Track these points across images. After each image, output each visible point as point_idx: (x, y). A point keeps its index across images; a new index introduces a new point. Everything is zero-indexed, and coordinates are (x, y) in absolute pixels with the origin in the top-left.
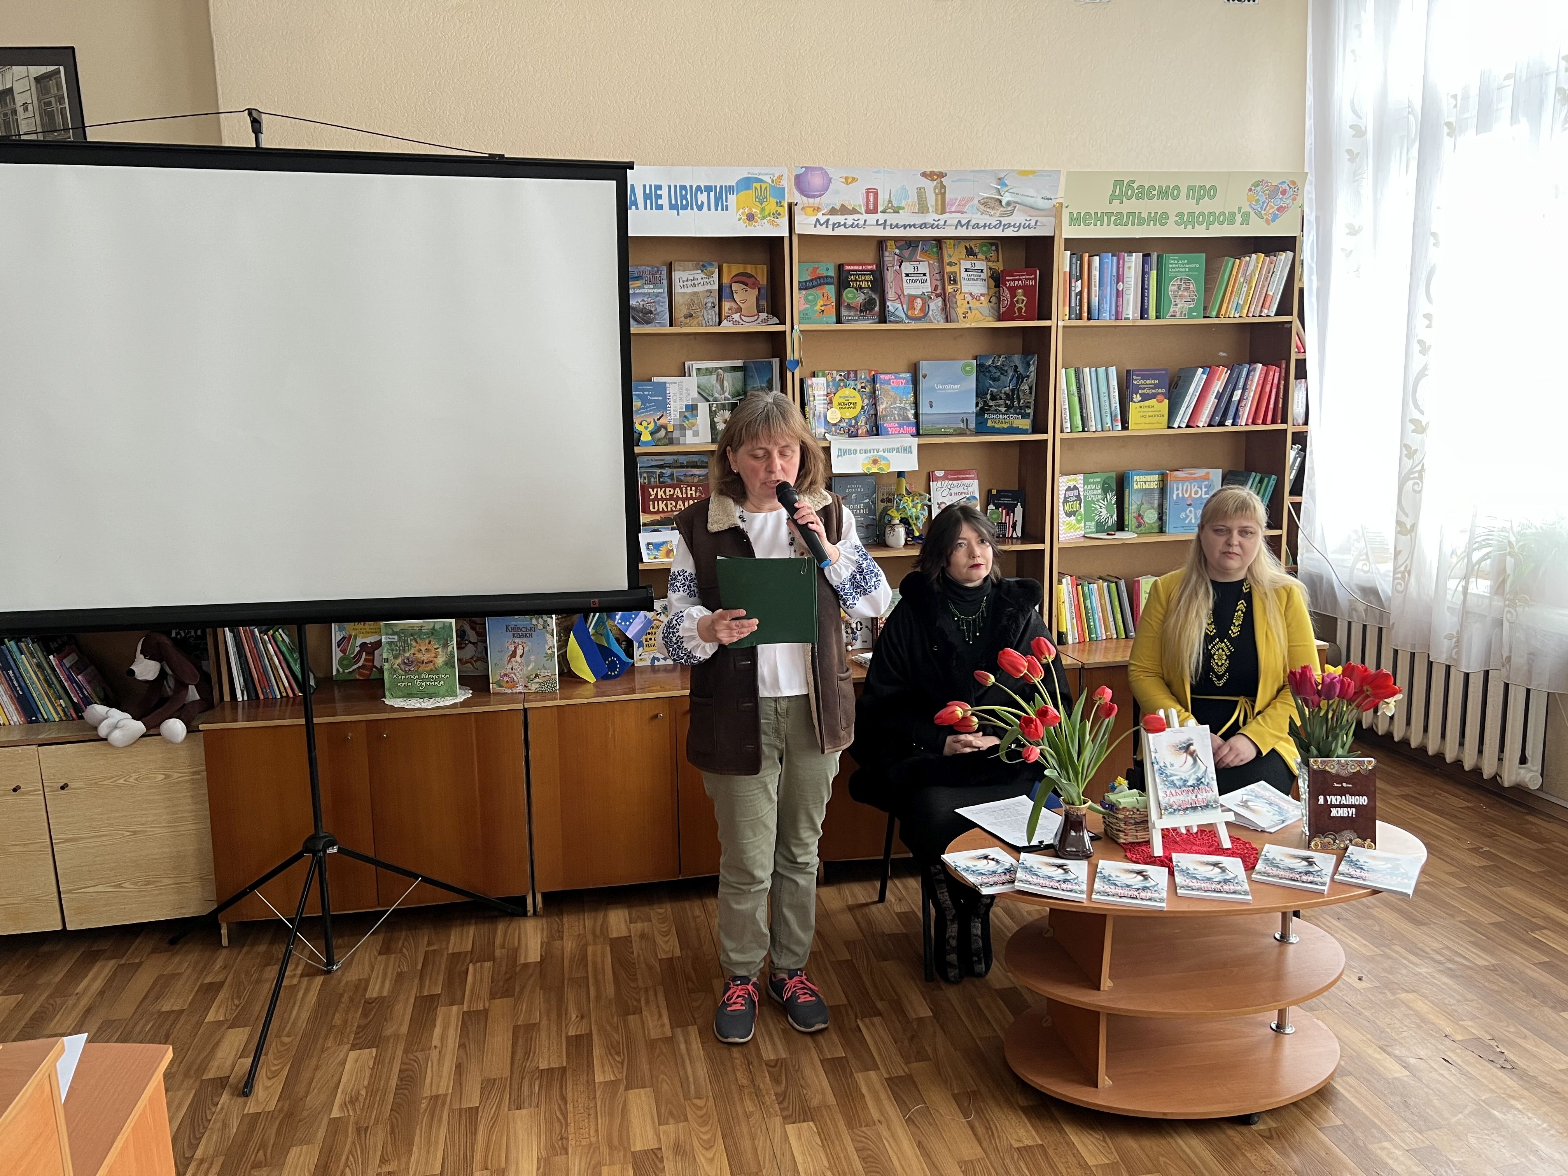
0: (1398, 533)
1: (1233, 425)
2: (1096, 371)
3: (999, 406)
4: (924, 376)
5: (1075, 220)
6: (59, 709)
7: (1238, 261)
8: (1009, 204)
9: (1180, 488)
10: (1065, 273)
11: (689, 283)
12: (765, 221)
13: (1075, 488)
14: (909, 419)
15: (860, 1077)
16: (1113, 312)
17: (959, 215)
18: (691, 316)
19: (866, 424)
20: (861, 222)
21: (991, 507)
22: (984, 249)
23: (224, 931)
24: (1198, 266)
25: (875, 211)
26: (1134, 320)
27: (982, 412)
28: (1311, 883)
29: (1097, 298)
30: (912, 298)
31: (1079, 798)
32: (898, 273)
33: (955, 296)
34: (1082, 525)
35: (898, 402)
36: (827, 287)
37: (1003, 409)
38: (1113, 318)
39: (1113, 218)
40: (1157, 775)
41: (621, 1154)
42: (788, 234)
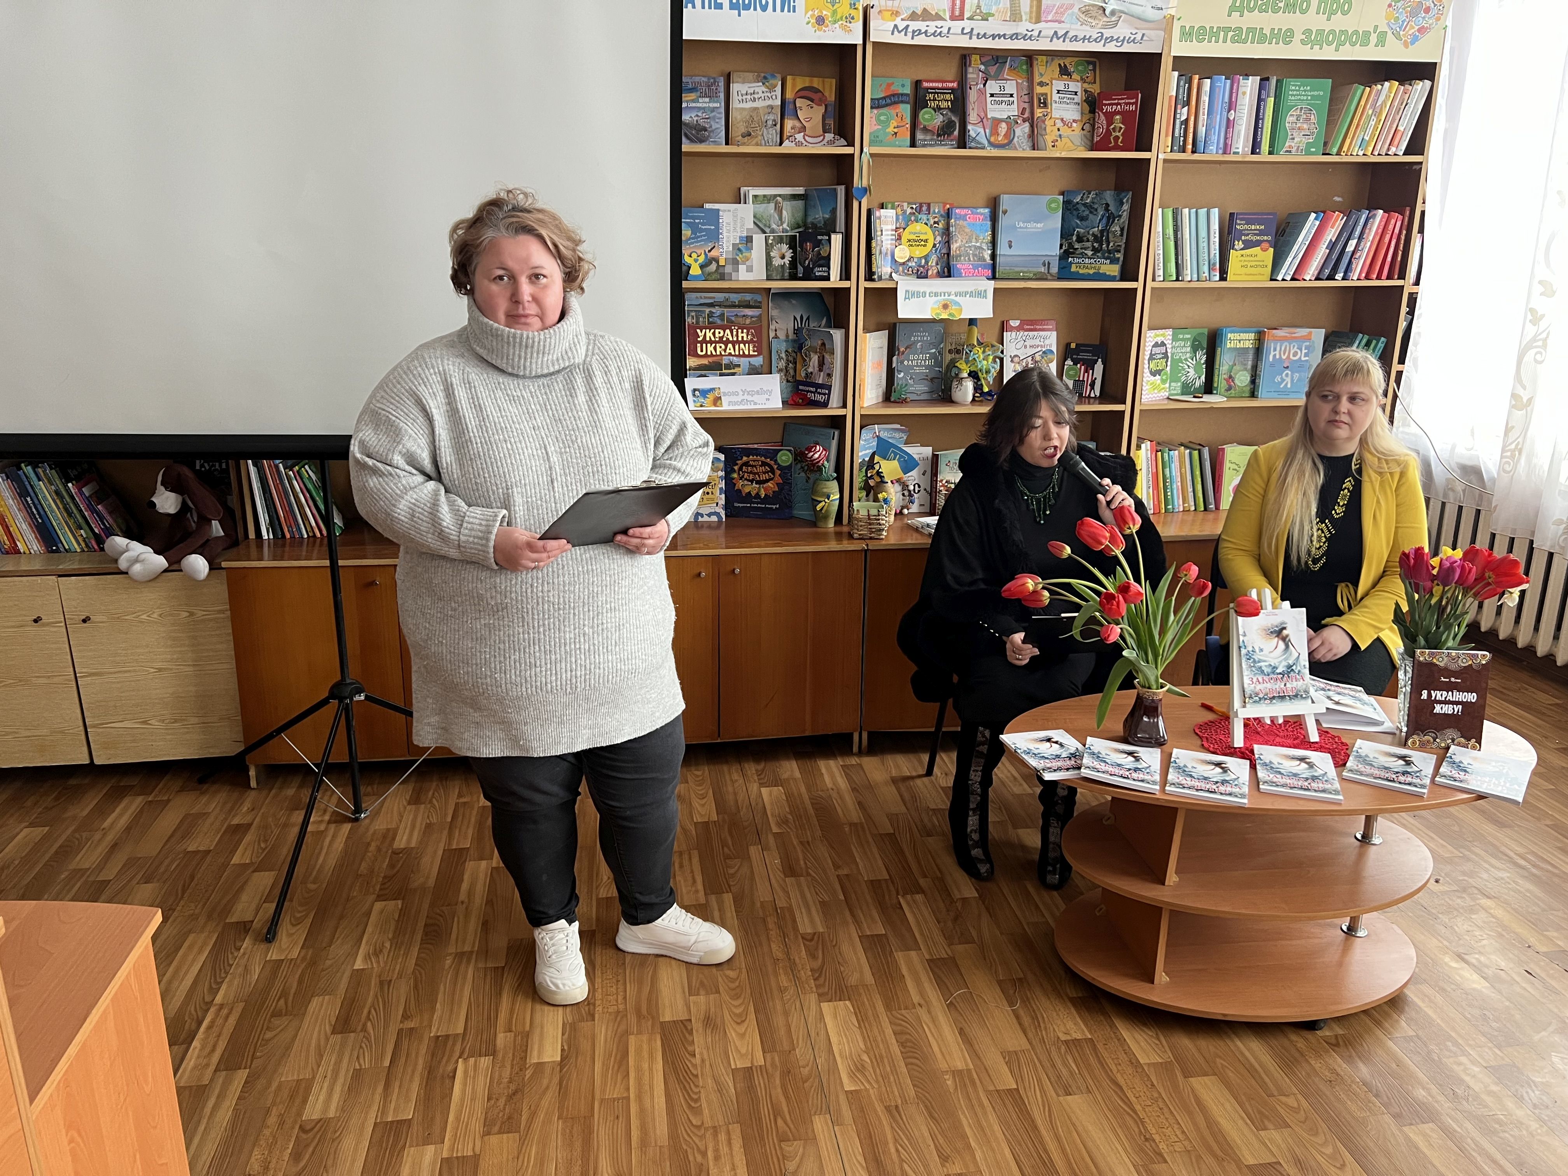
0: (1513, 407)
1: (1343, 279)
2: (1197, 212)
3: (1086, 249)
4: (1005, 212)
5: (1186, 35)
6: (80, 539)
7: (1368, 89)
8: (1113, 13)
9: (1278, 349)
10: (1171, 97)
11: (749, 97)
12: (837, 25)
13: (1163, 344)
14: (985, 260)
15: (900, 957)
16: (1221, 145)
17: (1056, 25)
18: (749, 135)
19: (937, 264)
20: (945, 30)
21: (1069, 362)
22: (1080, 68)
23: (252, 773)
24: (1321, 93)
25: (961, 17)
26: (1244, 155)
27: (1066, 254)
28: (1409, 784)
29: (1204, 128)
30: (997, 122)
31: (1157, 681)
32: (982, 92)
33: (1044, 122)
34: (1167, 385)
35: (974, 240)
36: (902, 106)
37: (1090, 253)
38: (1221, 151)
39: (1231, 34)
40: (1243, 660)
41: (650, 1023)
42: (861, 42)
